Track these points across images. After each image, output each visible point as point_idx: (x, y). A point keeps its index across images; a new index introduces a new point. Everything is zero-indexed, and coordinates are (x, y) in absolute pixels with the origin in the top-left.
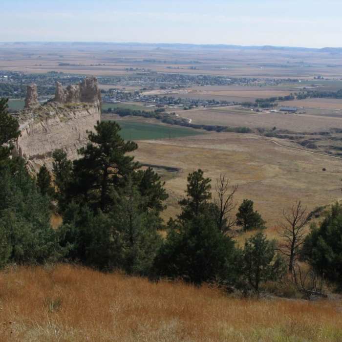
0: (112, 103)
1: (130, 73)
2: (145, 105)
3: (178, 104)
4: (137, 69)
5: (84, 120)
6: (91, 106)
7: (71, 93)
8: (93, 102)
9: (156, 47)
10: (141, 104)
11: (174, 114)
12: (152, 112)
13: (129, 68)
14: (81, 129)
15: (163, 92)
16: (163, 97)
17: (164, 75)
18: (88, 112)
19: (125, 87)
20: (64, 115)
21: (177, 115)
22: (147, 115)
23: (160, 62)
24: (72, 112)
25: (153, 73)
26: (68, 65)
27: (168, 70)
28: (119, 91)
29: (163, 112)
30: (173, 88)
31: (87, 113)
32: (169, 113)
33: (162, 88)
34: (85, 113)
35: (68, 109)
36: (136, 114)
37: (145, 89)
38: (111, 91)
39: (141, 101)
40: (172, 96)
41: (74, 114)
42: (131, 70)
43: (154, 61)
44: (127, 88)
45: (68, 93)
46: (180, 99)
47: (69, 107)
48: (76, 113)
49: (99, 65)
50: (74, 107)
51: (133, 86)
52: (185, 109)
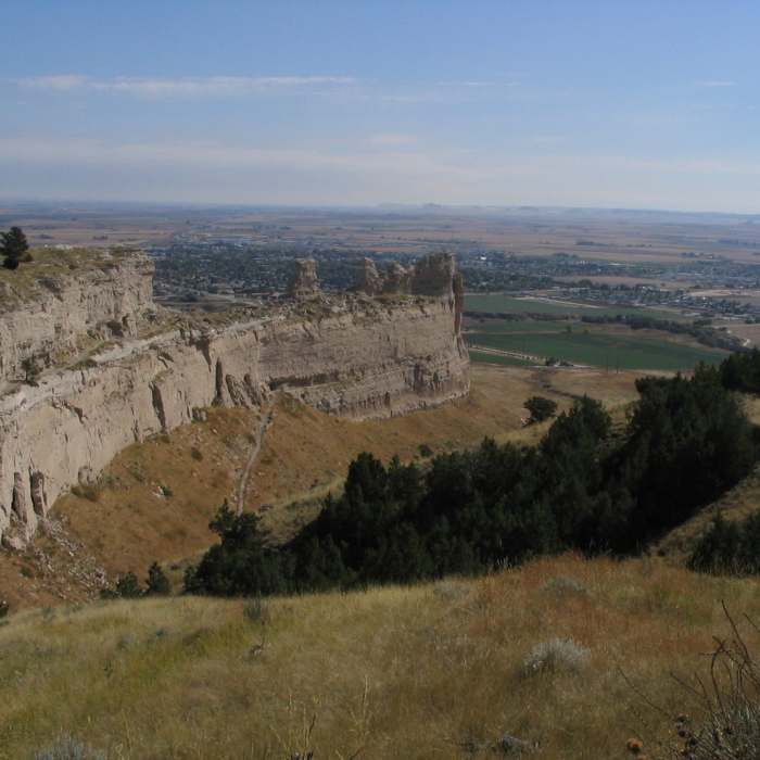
0: (631, 307)
1: (688, 260)
2: (683, 312)
3: (742, 313)
4: (701, 254)
5: (410, 324)
6: (433, 302)
7: (393, 277)
8: (441, 294)
9: (746, 221)
10: (677, 311)
11: (724, 329)
12: (688, 325)
13: (688, 252)
14: (400, 338)
15: (728, 292)
16: (720, 300)
17: (742, 265)
18: (423, 311)
19: (666, 282)
20: (367, 314)
21: (729, 332)
22: (676, 329)
23: (746, 244)
24: (386, 311)
25: (725, 262)
26: (591, 244)
27: (754, 258)
28: (651, 289)
29: (708, 326)
30: (747, 287)
31: (419, 312)
32: (717, 327)
33: (729, 286)
34: (416, 312)
35: (378, 305)
36: (660, 326)
37: (697, 288)
38: (638, 287)
39: (680, 306)
40: (737, 300)
41: (390, 313)
42: (692, 255)
43: (737, 243)
44: (669, 284)
45: (387, 277)
46: (748, 306)
47: (383, 301)
48: (393, 311)
49: (643, 246)
50: (394, 303)
51: (682, 281)
52: (748, 322)
